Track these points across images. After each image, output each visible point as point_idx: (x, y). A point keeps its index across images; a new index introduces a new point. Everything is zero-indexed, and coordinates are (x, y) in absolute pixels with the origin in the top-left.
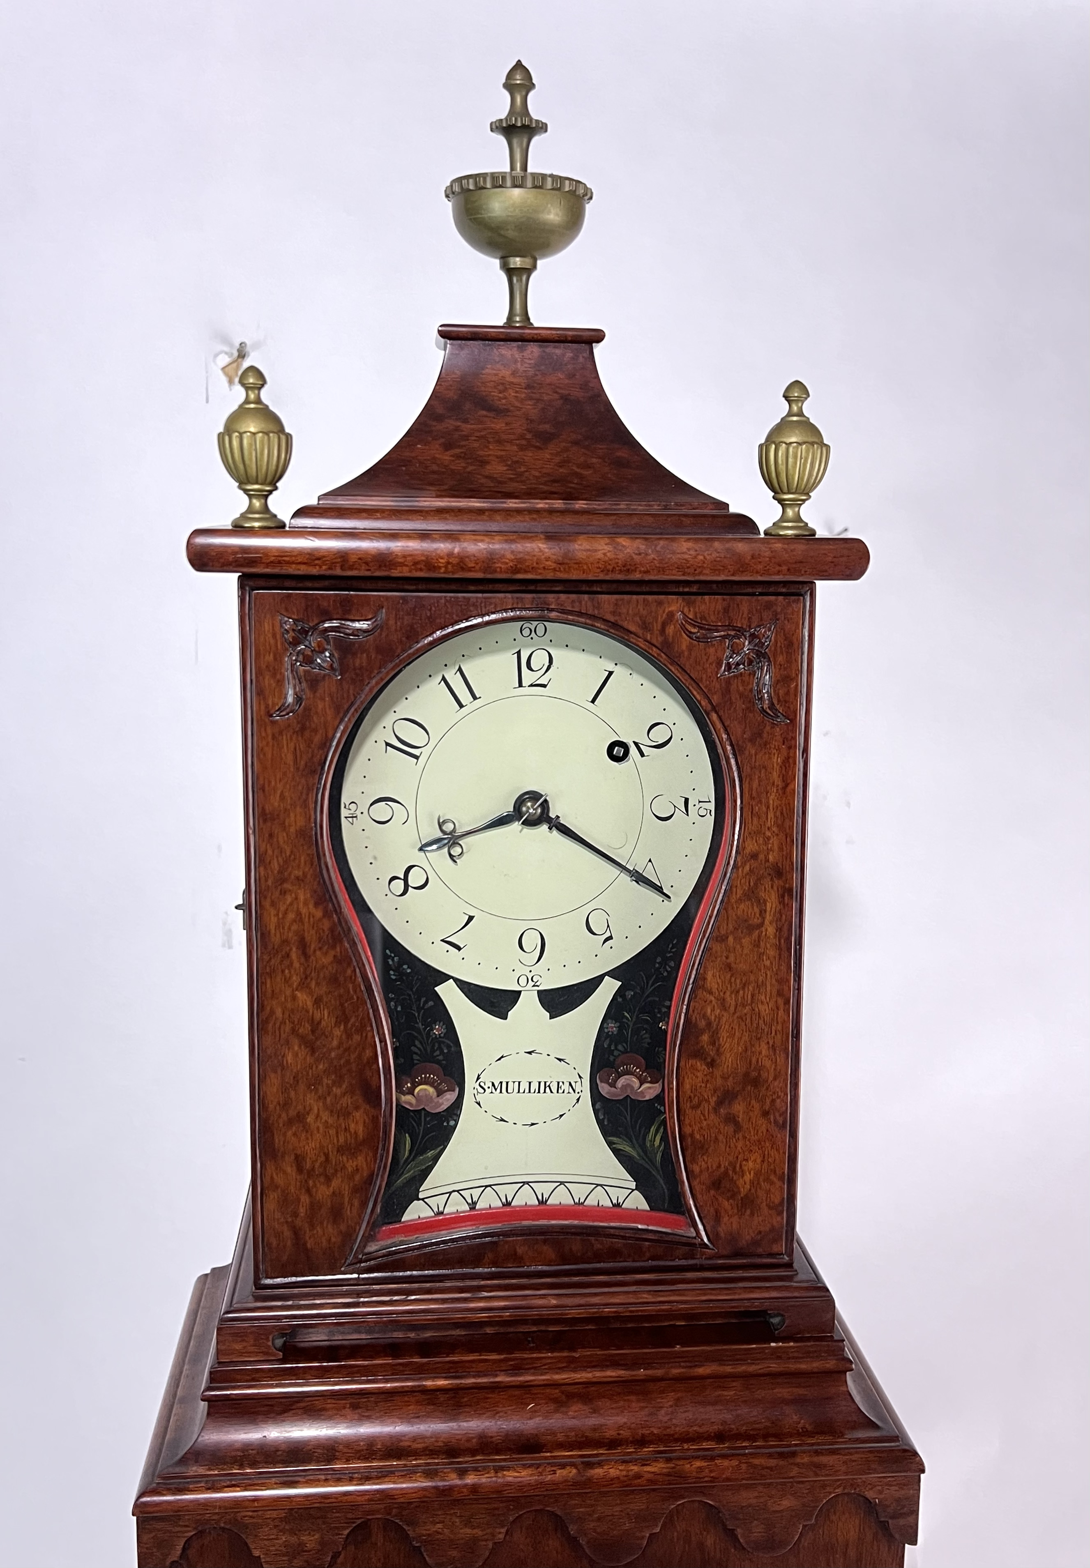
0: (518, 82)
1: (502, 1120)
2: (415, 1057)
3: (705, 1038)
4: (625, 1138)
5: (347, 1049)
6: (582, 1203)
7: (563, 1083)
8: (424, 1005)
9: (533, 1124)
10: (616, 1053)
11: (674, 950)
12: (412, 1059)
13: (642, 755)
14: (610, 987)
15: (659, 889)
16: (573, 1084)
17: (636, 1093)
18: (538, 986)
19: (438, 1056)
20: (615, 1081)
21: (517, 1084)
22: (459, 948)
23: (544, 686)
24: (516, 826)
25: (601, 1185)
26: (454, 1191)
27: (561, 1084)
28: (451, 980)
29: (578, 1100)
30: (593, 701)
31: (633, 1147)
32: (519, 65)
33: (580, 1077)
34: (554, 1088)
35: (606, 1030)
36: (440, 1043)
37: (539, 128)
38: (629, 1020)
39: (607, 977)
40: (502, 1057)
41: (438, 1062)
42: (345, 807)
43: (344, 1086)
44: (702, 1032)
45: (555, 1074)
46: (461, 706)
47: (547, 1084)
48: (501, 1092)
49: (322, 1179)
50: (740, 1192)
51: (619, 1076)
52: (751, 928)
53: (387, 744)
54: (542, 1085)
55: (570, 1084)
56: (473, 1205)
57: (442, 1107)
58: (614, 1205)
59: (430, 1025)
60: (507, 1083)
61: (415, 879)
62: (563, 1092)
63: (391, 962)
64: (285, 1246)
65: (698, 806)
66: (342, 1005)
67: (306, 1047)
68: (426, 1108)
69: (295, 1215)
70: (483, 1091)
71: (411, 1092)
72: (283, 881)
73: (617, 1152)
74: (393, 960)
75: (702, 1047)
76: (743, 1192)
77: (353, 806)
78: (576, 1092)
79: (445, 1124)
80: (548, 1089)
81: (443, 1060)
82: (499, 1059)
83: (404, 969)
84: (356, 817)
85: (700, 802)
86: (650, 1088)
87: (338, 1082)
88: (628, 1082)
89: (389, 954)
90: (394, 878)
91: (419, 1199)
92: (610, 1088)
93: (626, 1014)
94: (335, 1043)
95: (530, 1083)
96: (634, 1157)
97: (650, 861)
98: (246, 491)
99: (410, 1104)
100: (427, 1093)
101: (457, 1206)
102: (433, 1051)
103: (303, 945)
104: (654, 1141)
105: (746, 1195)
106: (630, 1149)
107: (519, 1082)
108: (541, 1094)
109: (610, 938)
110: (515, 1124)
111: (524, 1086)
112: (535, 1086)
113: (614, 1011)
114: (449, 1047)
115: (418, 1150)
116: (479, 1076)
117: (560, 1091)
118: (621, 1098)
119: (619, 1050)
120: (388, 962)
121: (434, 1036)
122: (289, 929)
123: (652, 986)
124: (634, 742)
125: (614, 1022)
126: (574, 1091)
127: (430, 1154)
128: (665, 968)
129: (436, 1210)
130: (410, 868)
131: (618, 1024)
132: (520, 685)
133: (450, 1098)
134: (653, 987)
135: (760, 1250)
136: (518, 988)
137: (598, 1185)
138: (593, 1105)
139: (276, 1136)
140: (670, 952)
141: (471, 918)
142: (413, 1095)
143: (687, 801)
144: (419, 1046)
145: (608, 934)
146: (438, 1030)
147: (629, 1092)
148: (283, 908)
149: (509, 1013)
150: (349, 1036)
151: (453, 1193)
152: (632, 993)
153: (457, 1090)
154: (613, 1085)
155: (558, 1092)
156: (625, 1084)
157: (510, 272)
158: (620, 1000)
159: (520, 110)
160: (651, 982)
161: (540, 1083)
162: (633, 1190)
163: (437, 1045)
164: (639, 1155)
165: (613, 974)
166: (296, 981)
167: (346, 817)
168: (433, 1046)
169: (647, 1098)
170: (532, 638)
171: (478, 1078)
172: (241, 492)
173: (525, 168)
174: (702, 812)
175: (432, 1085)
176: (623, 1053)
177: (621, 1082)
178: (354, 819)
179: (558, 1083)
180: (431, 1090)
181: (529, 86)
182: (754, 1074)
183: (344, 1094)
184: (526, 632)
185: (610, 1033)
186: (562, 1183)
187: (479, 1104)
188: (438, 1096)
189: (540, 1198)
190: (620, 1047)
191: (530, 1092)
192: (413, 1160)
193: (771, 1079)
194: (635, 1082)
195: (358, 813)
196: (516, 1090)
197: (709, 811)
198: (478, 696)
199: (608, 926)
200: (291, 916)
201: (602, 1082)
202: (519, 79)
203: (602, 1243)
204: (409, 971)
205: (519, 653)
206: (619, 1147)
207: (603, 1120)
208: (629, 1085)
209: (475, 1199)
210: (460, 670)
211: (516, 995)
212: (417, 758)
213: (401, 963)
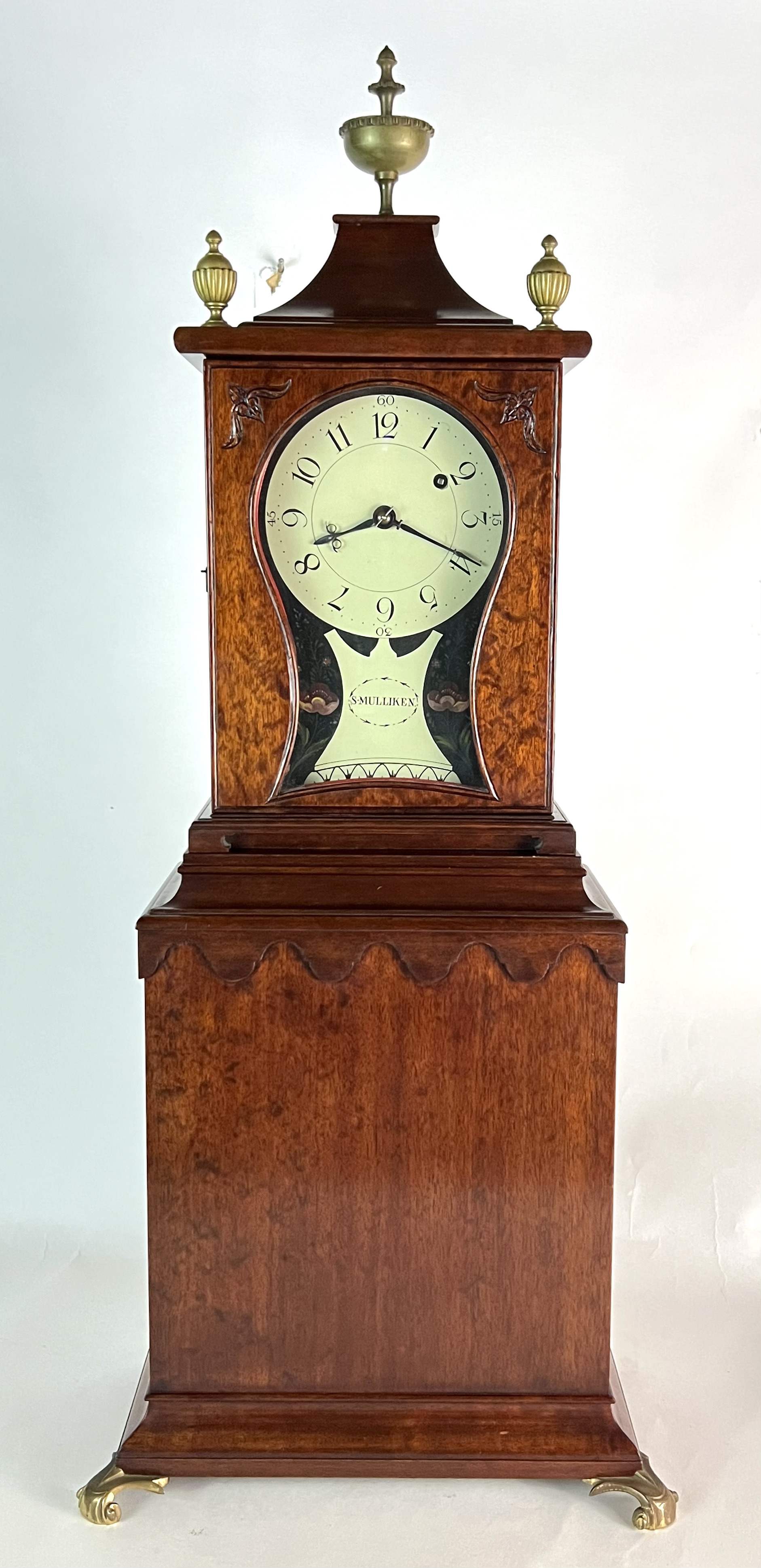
0: (386, 60)
1: (367, 722)
2: (312, 678)
3: (493, 661)
4: (446, 738)
5: (269, 662)
6: (418, 779)
8: (317, 646)
10: (440, 681)
11: (474, 615)
12: (312, 681)
13: (456, 483)
14: (435, 637)
17: (452, 707)
18: (389, 635)
19: (326, 679)
20: (439, 699)
22: (339, 609)
23: (393, 437)
24: (374, 529)
25: (430, 767)
26: (336, 766)
28: (334, 630)
30: (424, 448)
31: (451, 743)
32: (386, 48)
34: (400, 702)
35: (433, 665)
36: (327, 671)
37: (398, 88)
38: (447, 660)
39: (433, 631)
41: (326, 683)
42: (268, 515)
43: (267, 685)
44: (491, 658)
45: (400, 693)
46: (340, 450)
49: (253, 744)
50: (515, 764)
51: (442, 695)
52: (522, 590)
53: (294, 474)
56: (348, 776)
57: (328, 711)
58: (438, 780)
59: (320, 659)
61: (311, 563)
63: (296, 616)
64: (231, 787)
65: (492, 518)
66: (265, 634)
67: (244, 659)
68: (318, 712)
69: (237, 766)
71: (309, 701)
72: (229, 553)
73: (440, 746)
74: (298, 615)
75: (491, 668)
76: (519, 764)
77: (273, 515)
79: (330, 722)
80: (396, 703)
81: (329, 682)
83: (304, 621)
84: (275, 521)
85: (493, 515)
86: (459, 704)
87: (264, 682)
88: (447, 700)
89: (295, 611)
90: (298, 562)
91: (314, 771)
92: (435, 704)
93: (446, 655)
94: (262, 657)
96: (451, 750)
98: (208, 306)
99: (310, 709)
100: (319, 702)
101: (338, 776)
102: (322, 676)
103: (242, 594)
104: (463, 741)
105: (520, 766)
106: (449, 745)
109: (435, 605)
111: (381, 700)
112: (387, 701)
113: (439, 653)
114: (333, 674)
115: (314, 739)
118: (442, 710)
119: (441, 679)
120: (294, 617)
121: (323, 666)
122: (233, 583)
123: (462, 637)
124: (450, 475)
125: (438, 660)
127: (322, 741)
128: (468, 626)
129: (325, 778)
130: (309, 555)
131: (440, 661)
132: (378, 436)
133: (333, 706)
134: (464, 638)
135: (529, 803)
136: (376, 636)
137: (428, 767)
138: (425, 715)
139: (226, 715)
140: (472, 617)
141: (346, 590)
142: (311, 704)
143: (485, 514)
144: (314, 672)
145: (434, 603)
146: (326, 662)
147: (447, 707)
148: (229, 570)
149: (371, 652)
150: (270, 654)
151: (336, 768)
152: (450, 642)
153: (338, 701)
154: (438, 702)
156: (445, 701)
157: (380, 182)
158: (442, 646)
159: (386, 77)
160: (462, 635)
162: (450, 771)
163: (325, 672)
164: (455, 749)
165: (437, 629)
166: (237, 616)
167: (268, 521)
168: (323, 673)
169: (460, 711)
170: (384, 406)
172: (206, 308)
173: (389, 112)
174: (494, 522)
175: (322, 698)
176: (444, 681)
177: (443, 700)
178: (274, 523)
180: (322, 700)
181: (392, 62)
182: (525, 686)
183: (267, 690)
184: (381, 402)
185: (436, 666)
186: (405, 765)
188: (327, 704)
189: (391, 774)
190: (442, 677)
192: (311, 746)
193: (535, 690)
194: (452, 700)
195: (276, 519)
197: (498, 521)
198: (350, 443)
199: (434, 597)
200: (235, 575)
201: (430, 699)
202: (386, 56)
203: (429, 794)
204: (308, 622)
205: (376, 415)
206: (441, 742)
207: (431, 724)
208: (447, 702)
209: (350, 773)
210: (339, 426)
211: (376, 641)
212: (312, 483)
213: (303, 618)
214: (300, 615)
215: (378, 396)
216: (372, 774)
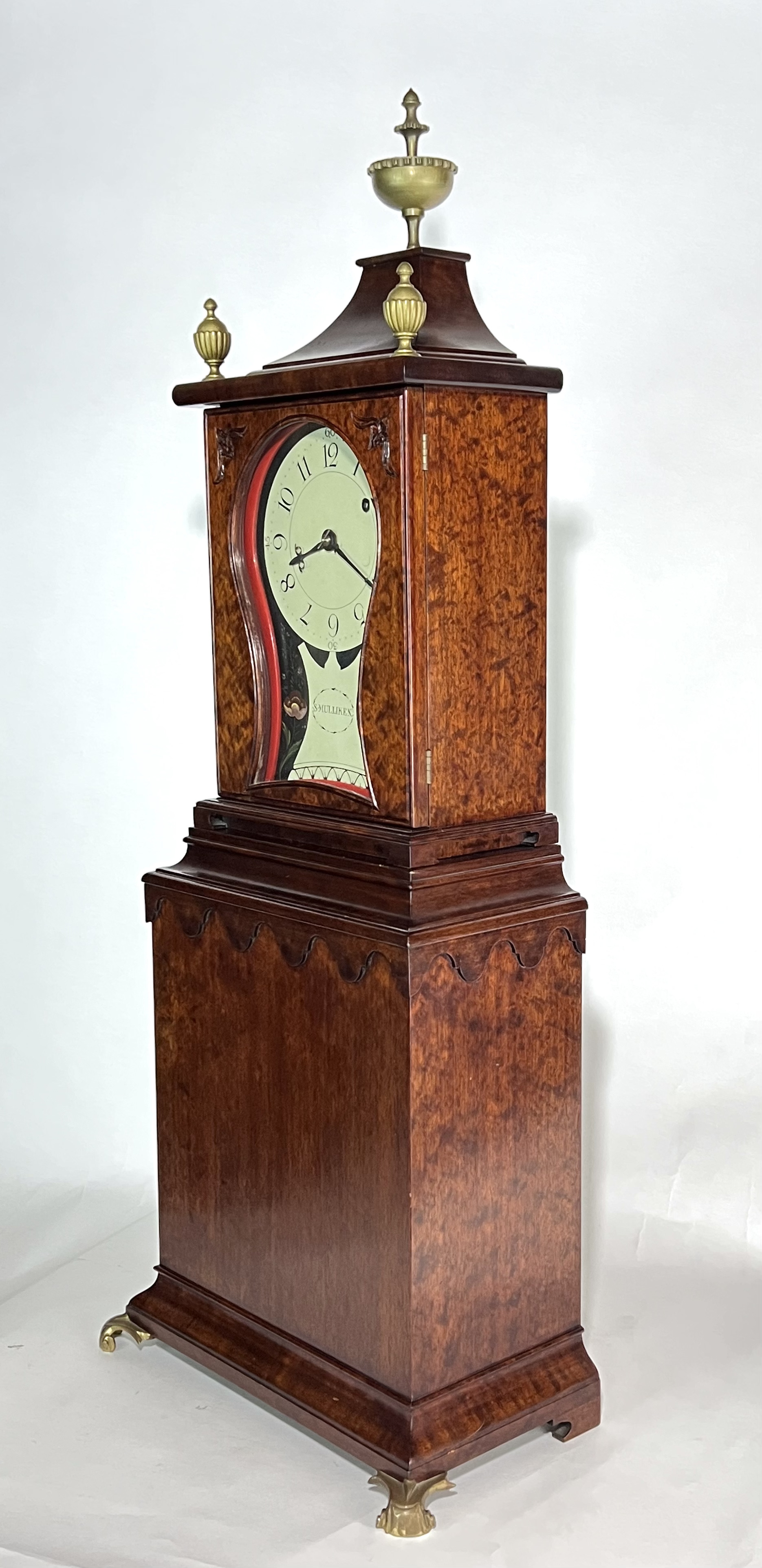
0: (411, 102)
2: (292, 686)
5: (242, 668)
6: (354, 784)
8: (294, 656)
14: (360, 656)
18: (336, 649)
19: (299, 686)
22: (306, 624)
23: (335, 466)
24: (324, 551)
25: (361, 775)
26: (306, 767)
28: (304, 642)
30: (354, 474)
32: (411, 92)
36: (300, 680)
37: (423, 129)
41: (300, 690)
46: (305, 480)
49: (236, 740)
53: (279, 502)
56: (313, 777)
57: (301, 716)
59: (296, 667)
61: (290, 582)
63: (282, 629)
64: (226, 775)
66: (240, 644)
67: (230, 666)
68: (295, 716)
71: (290, 706)
77: (267, 539)
79: (302, 727)
84: (268, 545)
87: (240, 686)
90: (283, 581)
91: (293, 770)
99: (290, 713)
100: (296, 707)
101: (307, 776)
102: (298, 683)
105: (390, 779)
109: (364, 622)
114: (303, 682)
115: (293, 741)
121: (297, 673)
124: (371, 499)
127: (298, 743)
129: (299, 777)
130: (287, 576)
132: (326, 465)
133: (304, 711)
135: (399, 816)
136: (328, 650)
138: (358, 722)
139: (222, 712)
141: (311, 606)
142: (291, 708)
144: (292, 680)
145: (363, 620)
146: (299, 671)
149: (325, 664)
150: (243, 661)
151: (305, 769)
153: (307, 707)
157: (408, 218)
159: (411, 118)
166: (225, 628)
167: (266, 547)
170: (330, 437)
172: (206, 363)
173: (415, 154)
175: (297, 703)
181: (417, 103)
183: (242, 694)
184: (328, 434)
186: (346, 770)
188: (300, 710)
189: (338, 778)
192: (291, 746)
193: (399, 707)
195: (269, 542)
198: (311, 473)
199: (363, 614)
202: (411, 100)
203: (335, 797)
204: (288, 635)
205: (324, 446)
209: (314, 774)
210: (304, 459)
211: (327, 653)
213: (285, 630)
215: (325, 428)
216: (327, 777)
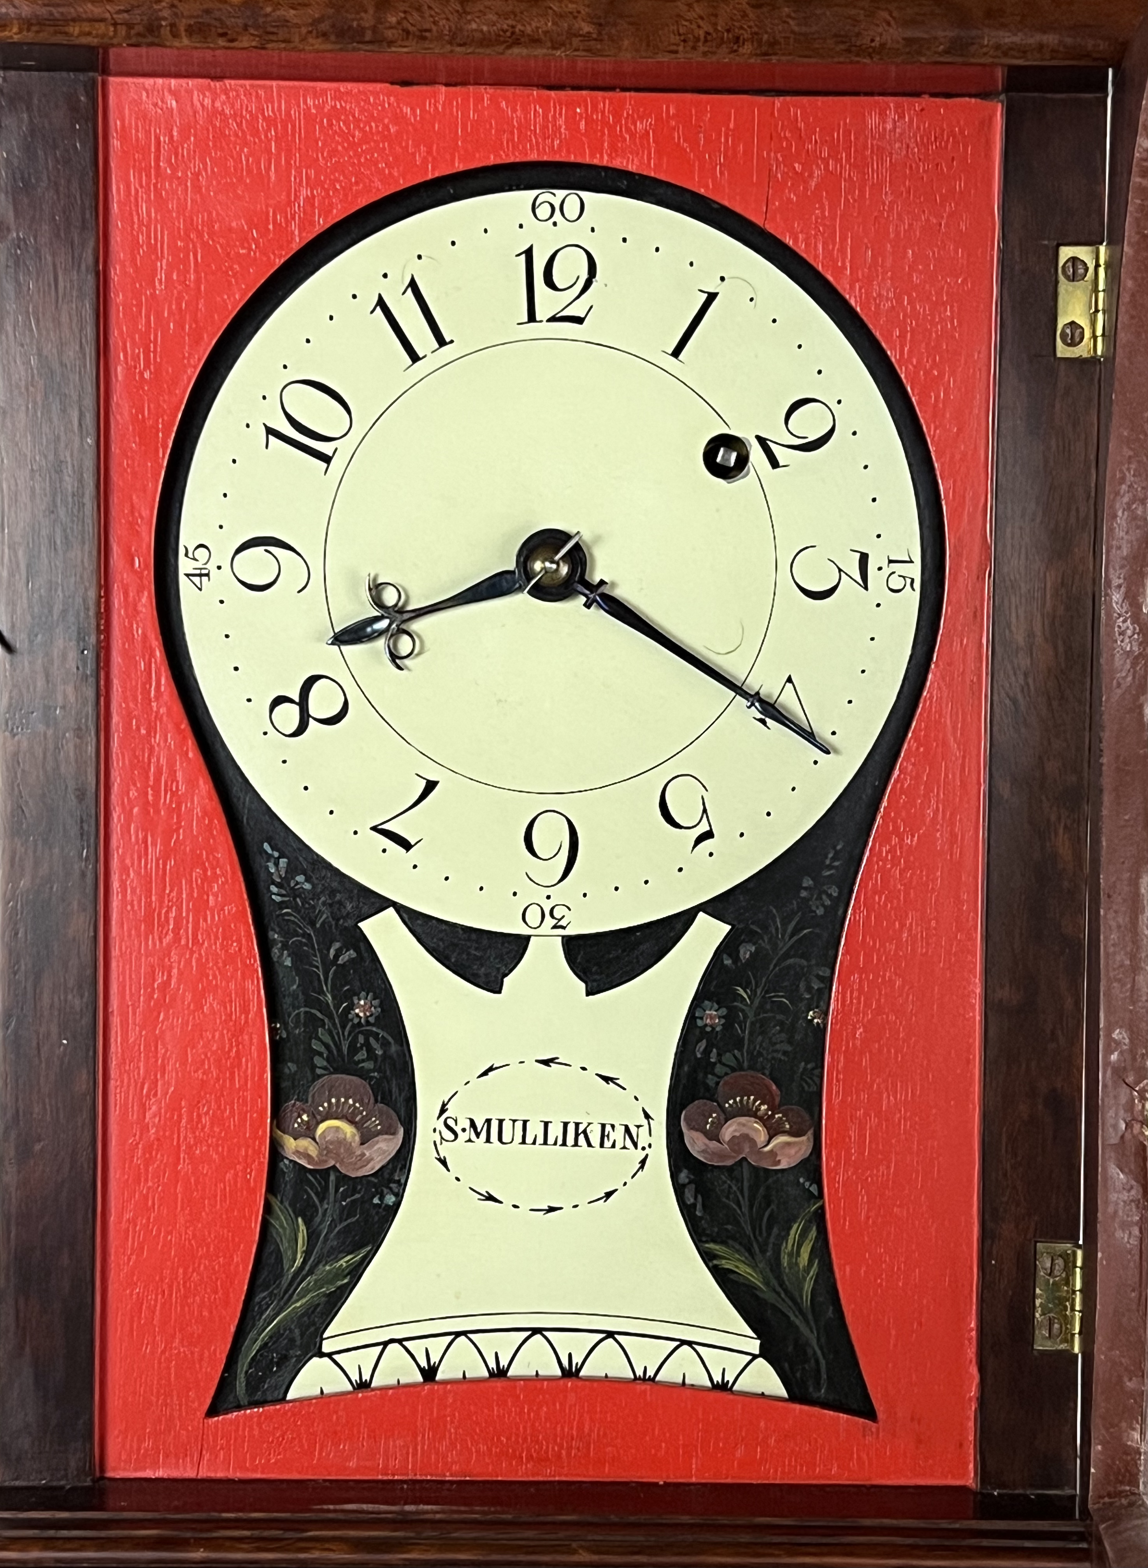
1: (490, 1198)
2: (318, 1061)
4: (737, 1246)
6: (652, 1379)
7: (613, 1126)
8: (337, 957)
9: (551, 1209)
10: (719, 1069)
11: (836, 864)
12: (313, 1067)
13: (774, 463)
14: (707, 935)
15: (809, 736)
16: (634, 1131)
17: (759, 1152)
18: (564, 928)
19: (363, 1061)
20: (718, 1125)
21: (519, 1125)
22: (406, 845)
23: (579, 320)
24: (522, 600)
25: (690, 1343)
26: (392, 1341)
27: (608, 1128)
28: (391, 910)
29: (643, 1162)
30: (676, 353)
31: (754, 1267)
33: (647, 1116)
34: (595, 1139)
35: (700, 1023)
36: (368, 1034)
38: (746, 1005)
39: (701, 915)
40: (491, 1069)
41: (362, 1074)
42: (186, 555)
46: (415, 357)
47: (581, 1128)
48: (488, 1140)
51: (728, 1116)
53: (270, 431)
54: (571, 1129)
55: (627, 1130)
56: (429, 1373)
57: (370, 1166)
58: (716, 1387)
59: (347, 998)
60: (501, 1122)
61: (322, 702)
62: (613, 1146)
63: (272, 868)
65: (886, 571)
68: (338, 1166)
70: (452, 1137)
71: (309, 1131)
73: (722, 1277)
74: (277, 864)
77: (202, 553)
78: (640, 1146)
79: (376, 1201)
80: (581, 1138)
81: (374, 1071)
82: (485, 1073)
83: (297, 883)
84: (207, 575)
85: (890, 561)
86: (788, 1144)
88: (745, 1130)
89: (269, 851)
90: (279, 700)
91: (321, 1355)
92: (707, 1141)
93: (741, 991)
95: (546, 1124)
96: (756, 1288)
97: (789, 680)
99: (308, 1157)
100: (341, 1136)
101: (397, 1372)
102: (353, 1049)
104: (798, 1254)
106: (749, 1270)
107: (525, 1122)
108: (569, 1149)
109: (708, 835)
110: (515, 1206)
111: (535, 1130)
112: (555, 1131)
113: (716, 984)
114: (385, 1044)
115: (321, 1253)
116: (444, 1105)
117: (607, 1144)
118: (729, 1163)
119: (724, 1065)
120: (267, 868)
121: (356, 1021)
123: (792, 935)
124: (758, 438)
125: (716, 1006)
126: (635, 1145)
127: (346, 1261)
128: (819, 898)
129: (355, 1377)
130: (311, 681)
131: (724, 1011)
132: (532, 318)
133: (386, 1148)
134: (795, 938)
136: (523, 930)
137: (683, 1342)
138: (674, 1176)
140: (830, 867)
141: (431, 786)
142: (314, 1139)
143: (864, 559)
144: (327, 1039)
145: (704, 828)
146: (364, 1008)
147: (746, 1152)
149: (506, 980)
151: (391, 1347)
152: (753, 949)
153: (401, 1131)
154: (713, 1136)
155: (602, 1145)
156: (737, 1134)
158: (728, 962)
160: (790, 928)
161: (566, 1125)
162: (755, 1357)
163: (361, 1039)
164: (767, 1283)
165: (714, 907)
167: (187, 575)
168: (355, 1039)
169: (783, 1165)
170: (555, 224)
171: (443, 1110)
174: (896, 583)
175: (350, 1120)
176: (733, 1070)
177: (730, 1130)
178: (205, 579)
179: (603, 1126)
180: (348, 1130)
184: (544, 211)
185: (708, 1029)
186: (610, 1334)
187: (444, 1162)
188: (363, 1143)
189: (565, 1363)
190: (728, 1058)
191: (545, 1143)
192: (311, 1272)
194: (759, 1131)
195: (212, 567)
196: (518, 1138)
197: (909, 581)
198: (448, 340)
199: (705, 811)
201: (691, 1128)
204: (307, 886)
205: (529, 253)
206: (726, 1264)
207: (694, 1206)
208: (746, 1137)
209: (434, 1359)
210: (413, 285)
211: (519, 944)
212: (326, 459)
213: (292, 870)
214: (283, 862)
215: (534, 193)
216: (504, 1363)
